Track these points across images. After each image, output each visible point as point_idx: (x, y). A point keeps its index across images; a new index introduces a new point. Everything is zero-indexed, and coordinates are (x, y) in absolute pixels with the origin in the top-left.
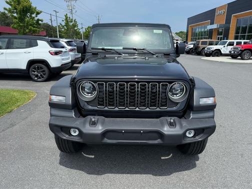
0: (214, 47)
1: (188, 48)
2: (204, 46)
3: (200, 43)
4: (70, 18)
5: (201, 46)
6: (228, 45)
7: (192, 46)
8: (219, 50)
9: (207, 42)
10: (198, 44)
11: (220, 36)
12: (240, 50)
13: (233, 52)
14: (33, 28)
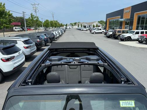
0: (127, 35)
1: (108, 34)
2: (119, 34)
3: (117, 31)
4: (34, 15)
5: (118, 34)
6: (135, 34)
7: (111, 33)
8: (130, 37)
9: (121, 31)
10: (116, 32)
11: (127, 26)
12: (146, 39)
13: (140, 39)
14: (6, 25)
